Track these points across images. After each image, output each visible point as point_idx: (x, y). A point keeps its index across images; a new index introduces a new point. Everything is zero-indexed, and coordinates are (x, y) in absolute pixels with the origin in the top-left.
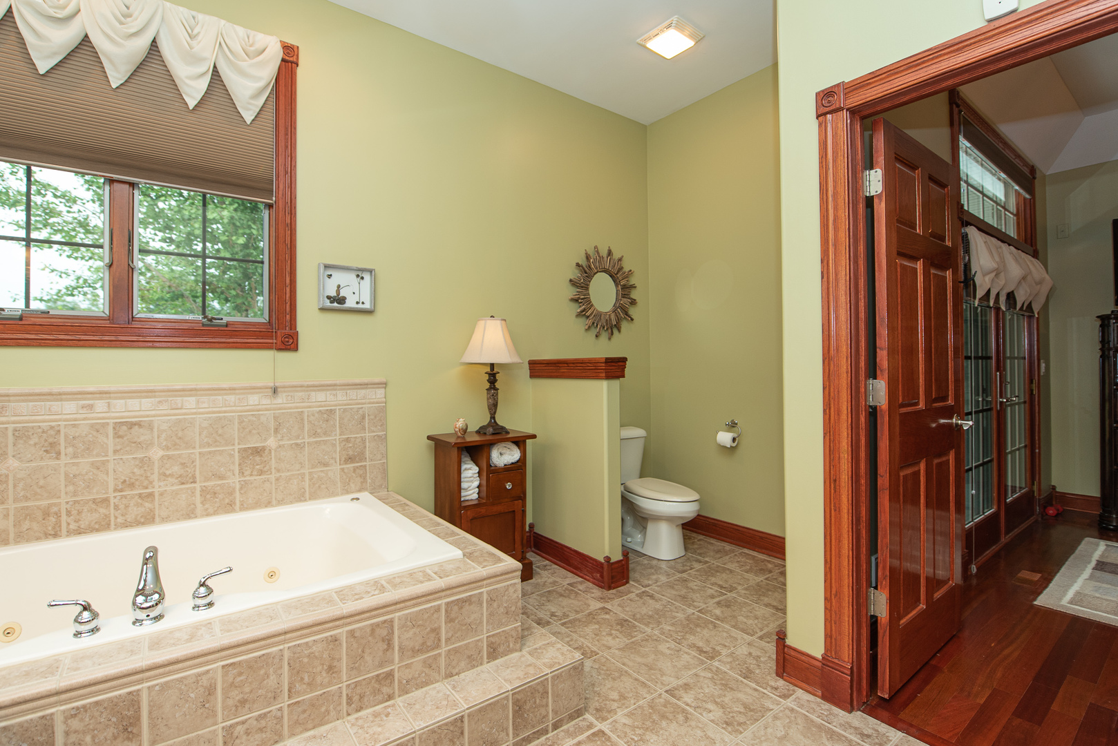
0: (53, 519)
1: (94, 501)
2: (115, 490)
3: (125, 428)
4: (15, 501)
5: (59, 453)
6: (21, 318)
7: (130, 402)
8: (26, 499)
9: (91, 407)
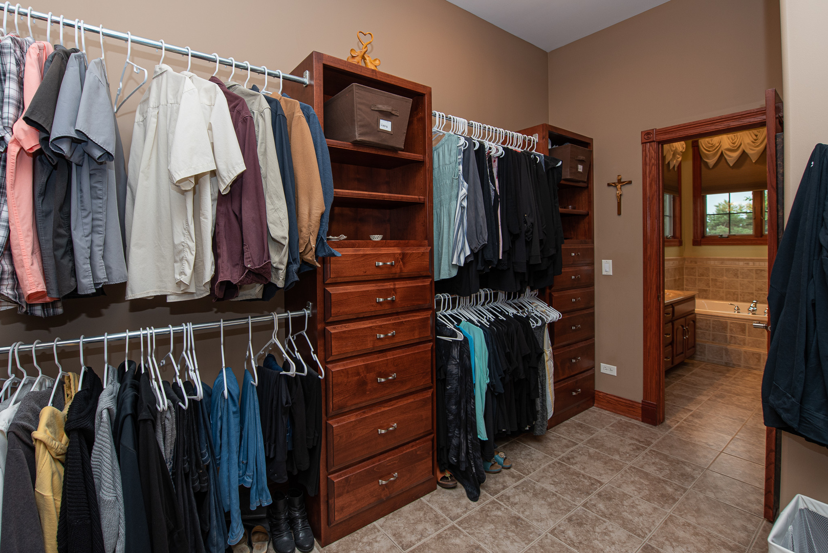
0: (736, 296)
1: (749, 293)
2: (756, 291)
3: (759, 271)
4: (726, 288)
5: (738, 277)
6: (727, 237)
7: (761, 263)
8: (729, 288)
9: (748, 264)
